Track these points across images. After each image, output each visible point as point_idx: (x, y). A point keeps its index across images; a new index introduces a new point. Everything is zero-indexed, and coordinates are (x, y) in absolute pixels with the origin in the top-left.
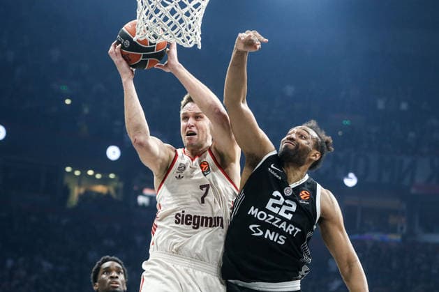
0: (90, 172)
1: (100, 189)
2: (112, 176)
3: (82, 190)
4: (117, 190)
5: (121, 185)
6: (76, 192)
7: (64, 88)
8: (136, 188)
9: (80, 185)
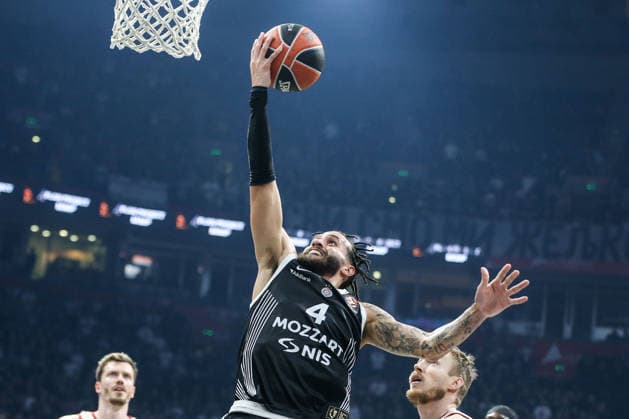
0: (63, 233)
1: (75, 255)
2: (92, 238)
3: (52, 257)
4: (97, 257)
5: (103, 250)
6: (45, 258)
7: (31, 122)
8: (122, 255)
9: (49, 249)
